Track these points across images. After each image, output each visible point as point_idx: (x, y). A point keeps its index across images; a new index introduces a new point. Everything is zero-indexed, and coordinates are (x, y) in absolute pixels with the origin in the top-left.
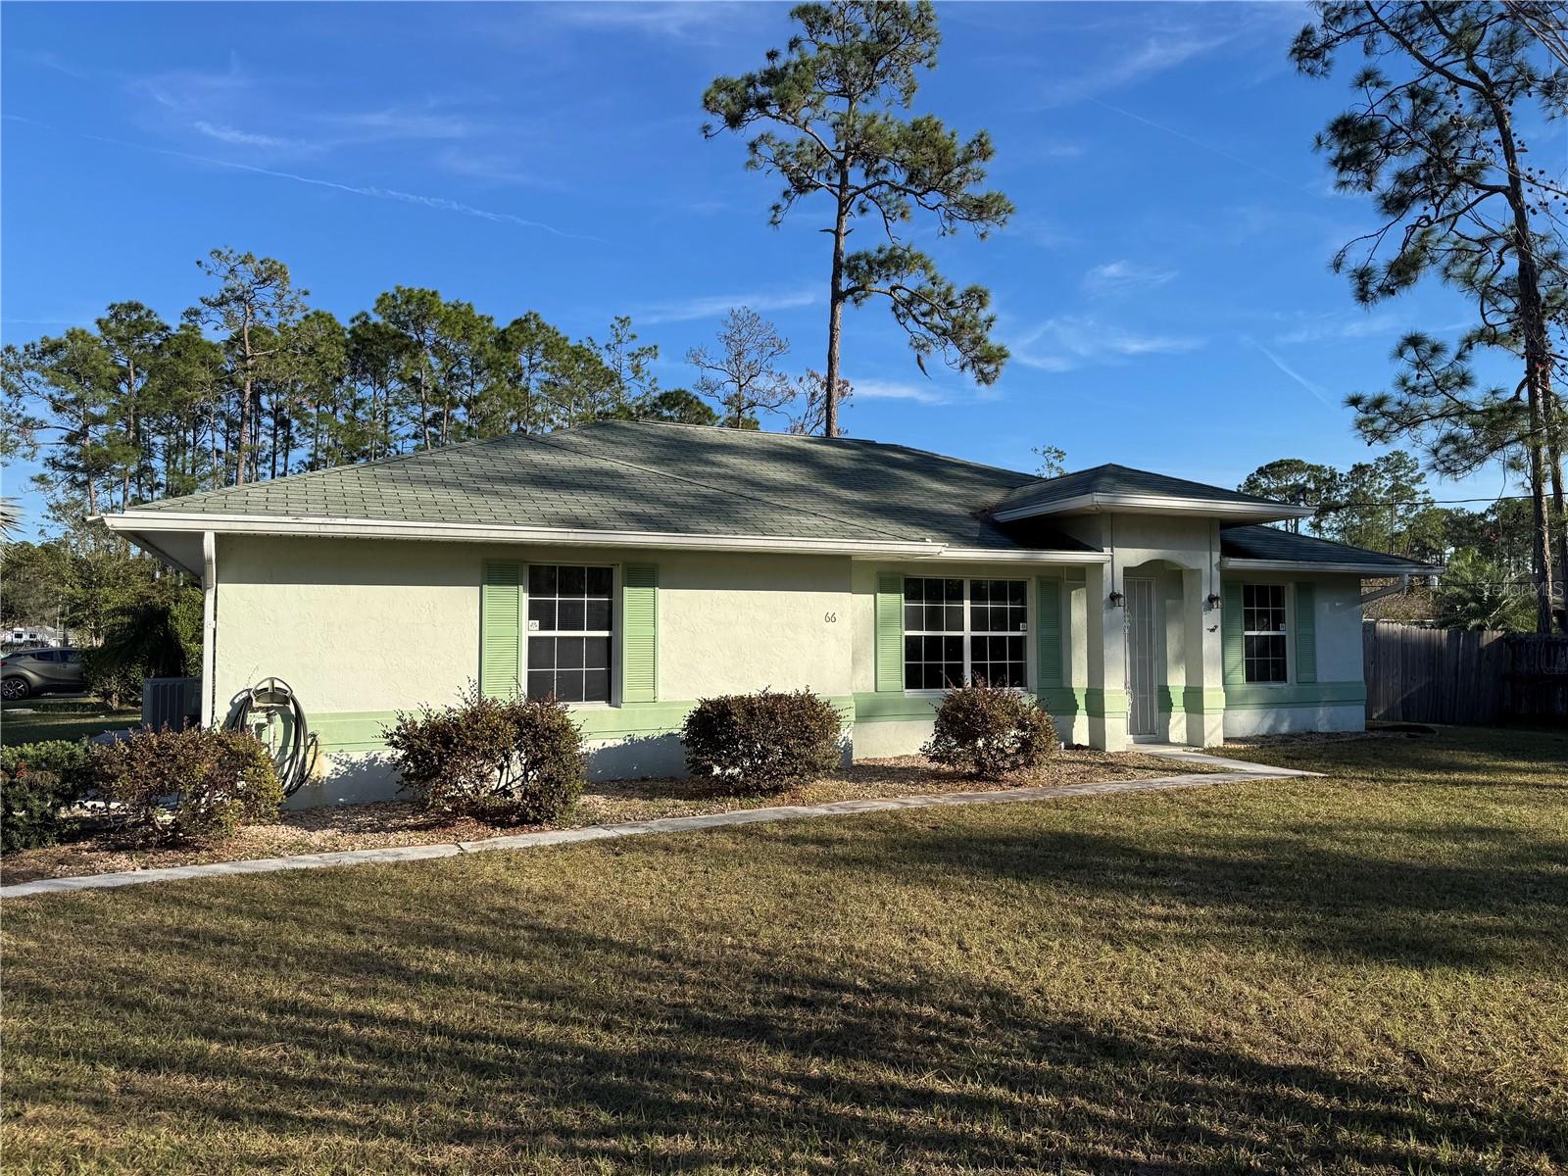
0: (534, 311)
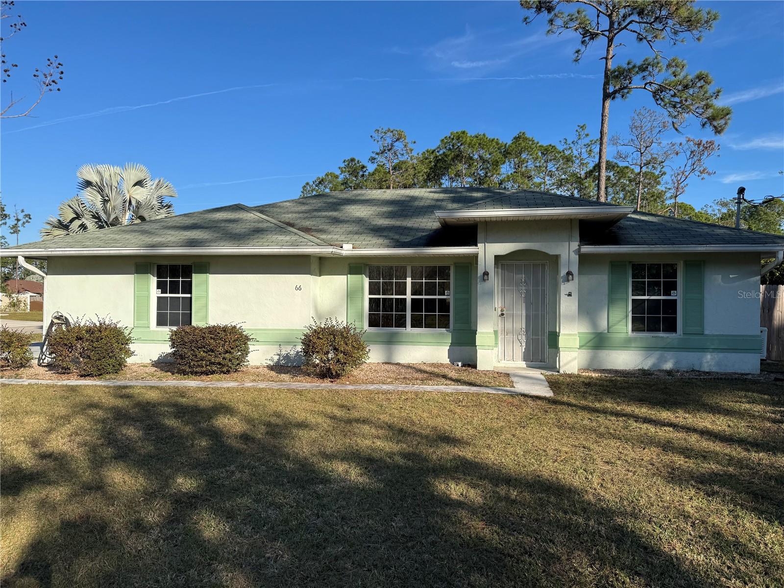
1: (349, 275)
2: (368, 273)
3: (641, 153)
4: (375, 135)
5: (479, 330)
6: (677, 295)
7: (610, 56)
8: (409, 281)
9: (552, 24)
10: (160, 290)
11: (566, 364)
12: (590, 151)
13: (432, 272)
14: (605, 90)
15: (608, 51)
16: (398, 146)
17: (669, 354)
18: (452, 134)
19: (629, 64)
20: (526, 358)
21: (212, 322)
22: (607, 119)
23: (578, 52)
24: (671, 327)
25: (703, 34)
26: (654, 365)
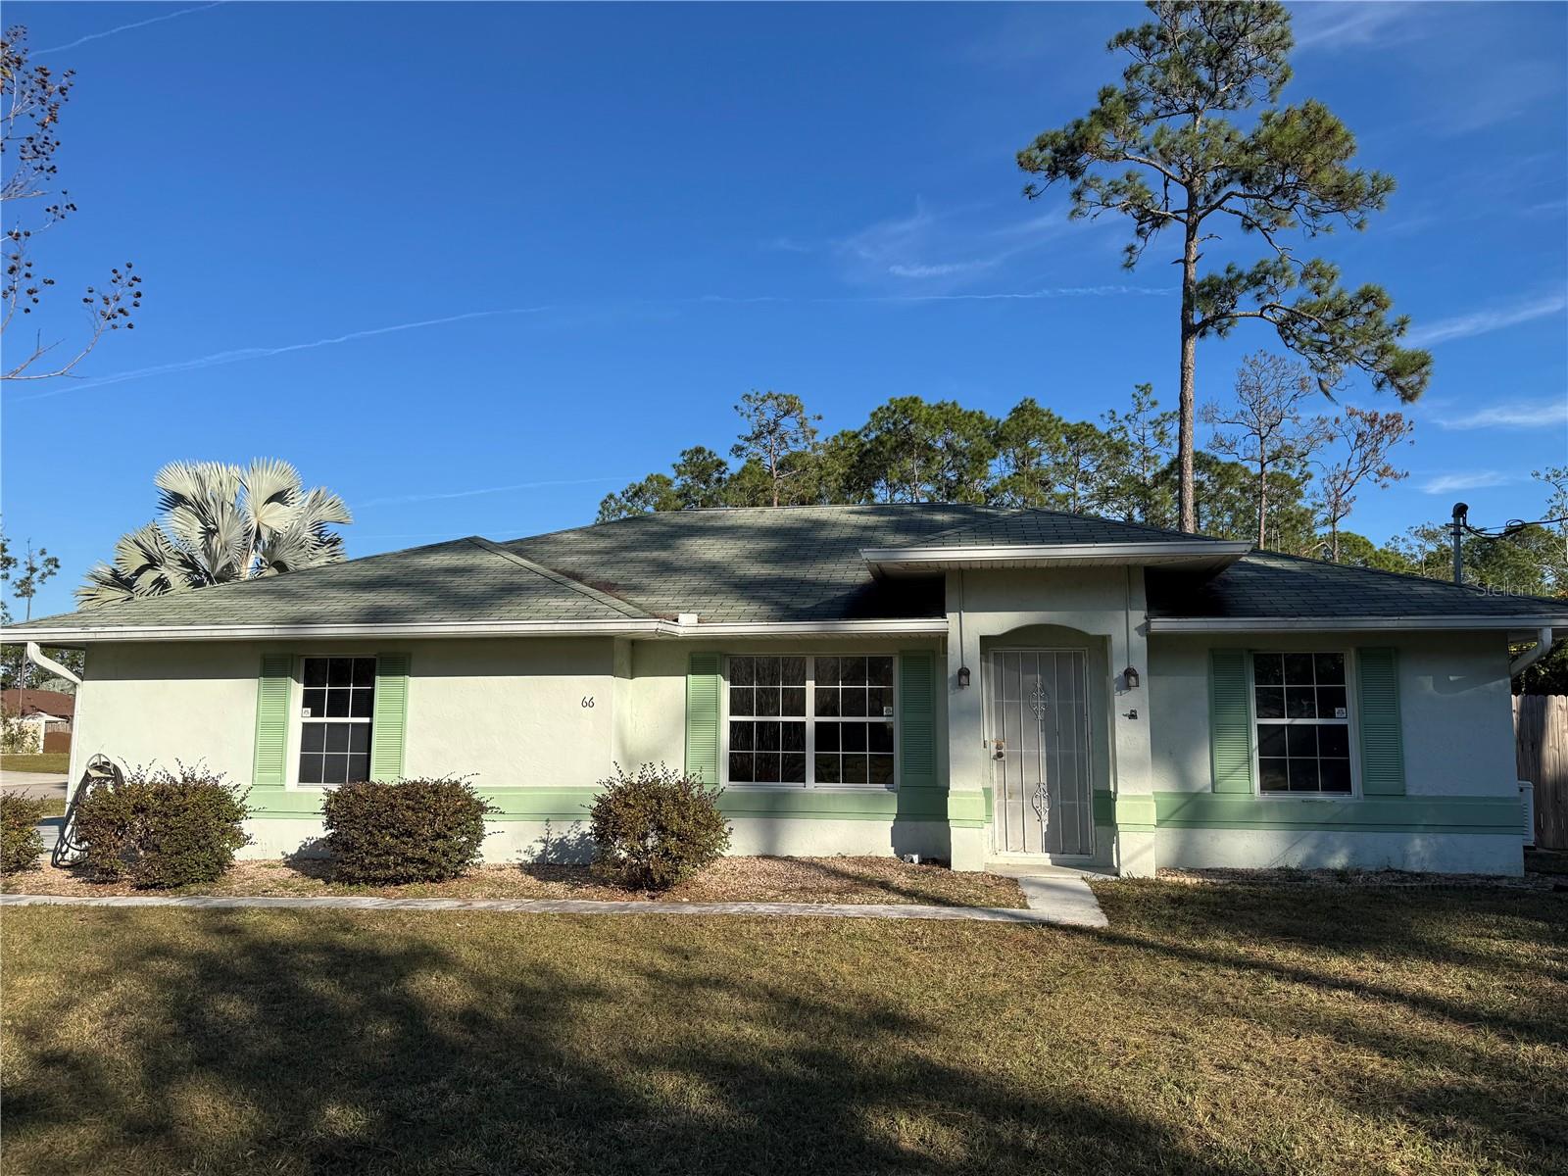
0: (1029, 398)
1: (690, 676)
2: (728, 672)
3: (1262, 438)
4: (743, 405)
5: (952, 788)
6: (1347, 716)
7: (1192, 258)
8: (810, 686)
9: (1079, 199)
10: (309, 710)
11: (1130, 859)
12: (1162, 433)
13: (856, 670)
14: (1185, 319)
15: (1188, 248)
16: (788, 424)
17: (1337, 838)
18: (891, 401)
19: (1229, 271)
20: (1050, 846)
21: (411, 775)
22: (1191, 374)
23: (1130, 249)
24: (1339, 781)
25: (1366, 216)
26: (1309, 859)
